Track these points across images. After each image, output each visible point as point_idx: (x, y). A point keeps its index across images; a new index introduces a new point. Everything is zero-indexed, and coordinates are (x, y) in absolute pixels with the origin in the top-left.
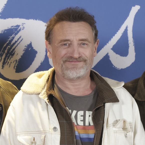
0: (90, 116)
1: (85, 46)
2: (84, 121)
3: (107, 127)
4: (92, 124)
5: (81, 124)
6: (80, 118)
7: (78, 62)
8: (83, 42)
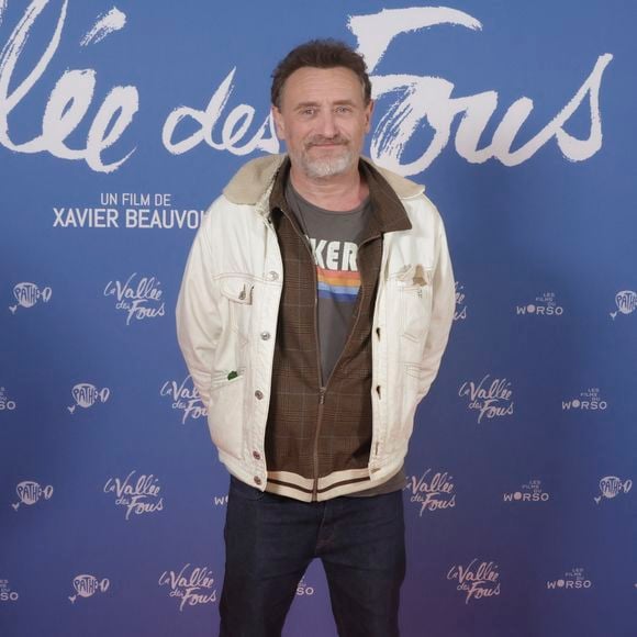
0: (351, 252)
1: (347, 113)
2: (340, 260)
3: (386, 277)
4: (354, 267)
5: (333, 266)
6: (332, 255)
7: (334, 144)
8: (341, 106)
